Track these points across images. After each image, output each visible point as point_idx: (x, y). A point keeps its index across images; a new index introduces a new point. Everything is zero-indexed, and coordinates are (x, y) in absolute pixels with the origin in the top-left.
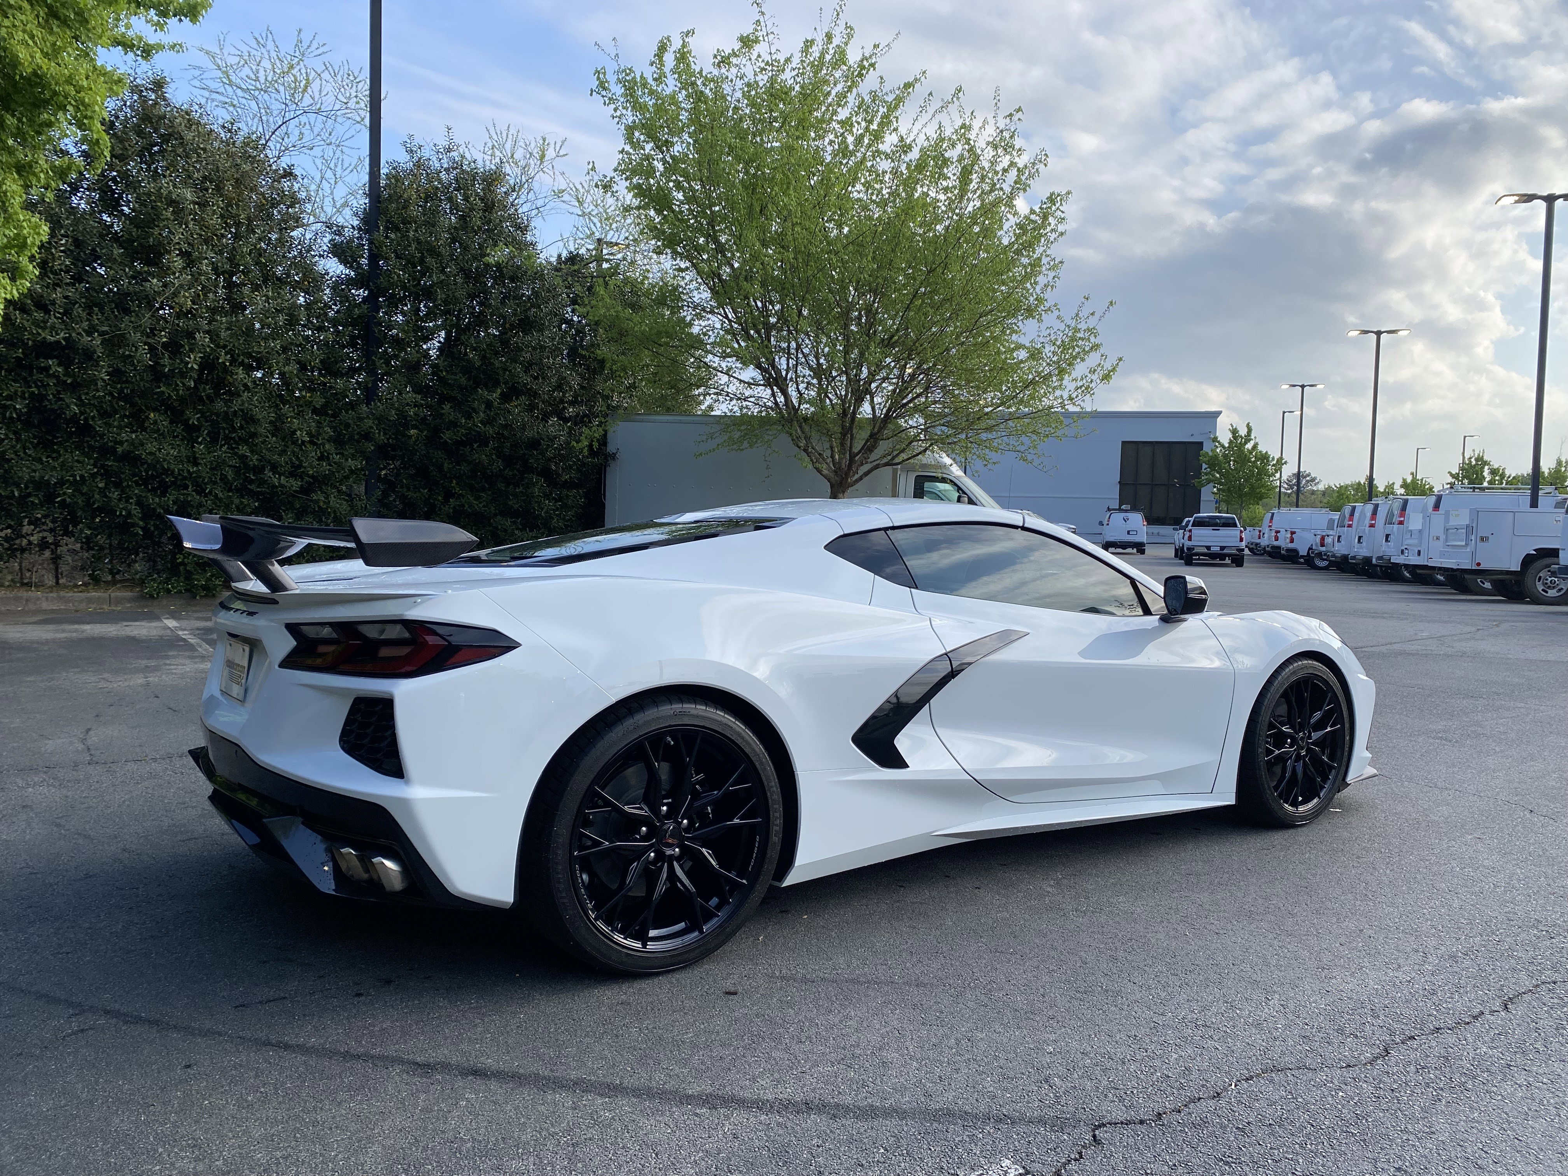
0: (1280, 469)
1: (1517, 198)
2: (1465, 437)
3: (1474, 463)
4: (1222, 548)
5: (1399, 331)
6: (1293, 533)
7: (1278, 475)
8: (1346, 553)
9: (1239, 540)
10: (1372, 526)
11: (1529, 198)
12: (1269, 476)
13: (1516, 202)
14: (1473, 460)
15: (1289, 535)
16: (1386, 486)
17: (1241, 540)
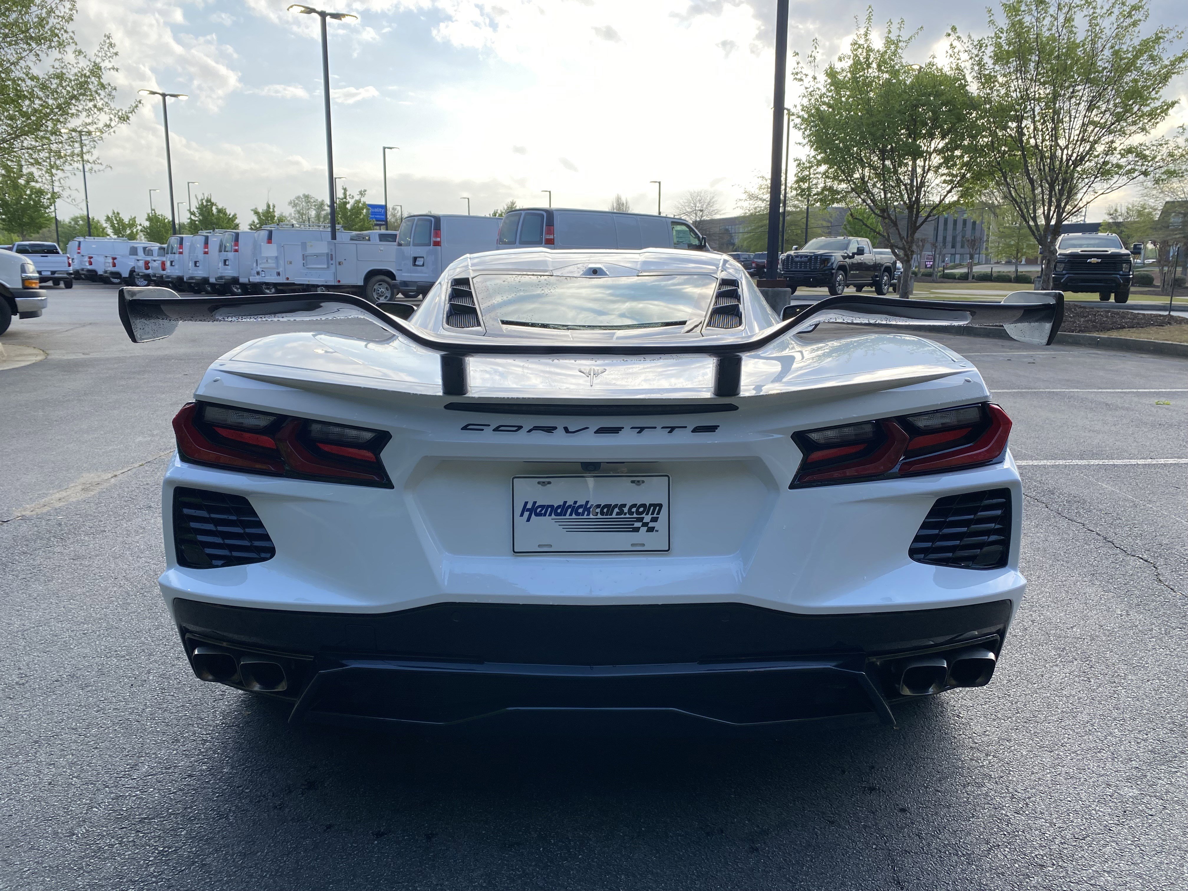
0: (54, 202)
1: (303, 9)
2: (189, 183)
3: (205, 204)
4: (53, 273)
5: (179, 95)
6: (114, 259)
7: (52, 208)
8: (180, 274)
9: (67, 265)
10: (206, 253)
11: (310, 11)
12: (46, 208)
13: (302, 12)
14: (204, 201)
15: (111, 261)
16: (130, 220)
17: (69, 265)
